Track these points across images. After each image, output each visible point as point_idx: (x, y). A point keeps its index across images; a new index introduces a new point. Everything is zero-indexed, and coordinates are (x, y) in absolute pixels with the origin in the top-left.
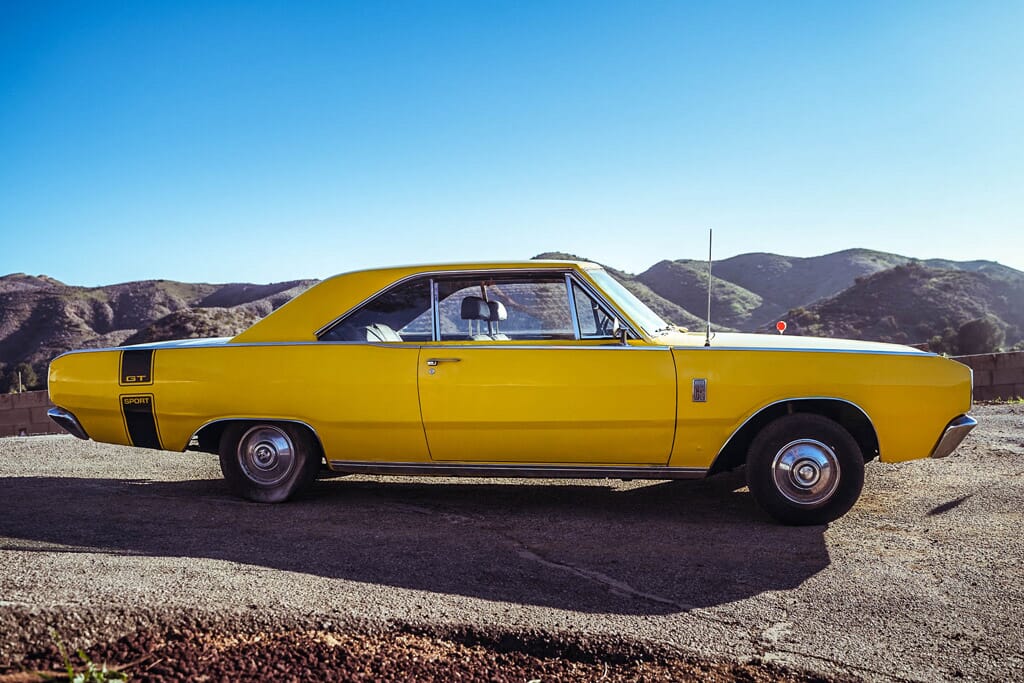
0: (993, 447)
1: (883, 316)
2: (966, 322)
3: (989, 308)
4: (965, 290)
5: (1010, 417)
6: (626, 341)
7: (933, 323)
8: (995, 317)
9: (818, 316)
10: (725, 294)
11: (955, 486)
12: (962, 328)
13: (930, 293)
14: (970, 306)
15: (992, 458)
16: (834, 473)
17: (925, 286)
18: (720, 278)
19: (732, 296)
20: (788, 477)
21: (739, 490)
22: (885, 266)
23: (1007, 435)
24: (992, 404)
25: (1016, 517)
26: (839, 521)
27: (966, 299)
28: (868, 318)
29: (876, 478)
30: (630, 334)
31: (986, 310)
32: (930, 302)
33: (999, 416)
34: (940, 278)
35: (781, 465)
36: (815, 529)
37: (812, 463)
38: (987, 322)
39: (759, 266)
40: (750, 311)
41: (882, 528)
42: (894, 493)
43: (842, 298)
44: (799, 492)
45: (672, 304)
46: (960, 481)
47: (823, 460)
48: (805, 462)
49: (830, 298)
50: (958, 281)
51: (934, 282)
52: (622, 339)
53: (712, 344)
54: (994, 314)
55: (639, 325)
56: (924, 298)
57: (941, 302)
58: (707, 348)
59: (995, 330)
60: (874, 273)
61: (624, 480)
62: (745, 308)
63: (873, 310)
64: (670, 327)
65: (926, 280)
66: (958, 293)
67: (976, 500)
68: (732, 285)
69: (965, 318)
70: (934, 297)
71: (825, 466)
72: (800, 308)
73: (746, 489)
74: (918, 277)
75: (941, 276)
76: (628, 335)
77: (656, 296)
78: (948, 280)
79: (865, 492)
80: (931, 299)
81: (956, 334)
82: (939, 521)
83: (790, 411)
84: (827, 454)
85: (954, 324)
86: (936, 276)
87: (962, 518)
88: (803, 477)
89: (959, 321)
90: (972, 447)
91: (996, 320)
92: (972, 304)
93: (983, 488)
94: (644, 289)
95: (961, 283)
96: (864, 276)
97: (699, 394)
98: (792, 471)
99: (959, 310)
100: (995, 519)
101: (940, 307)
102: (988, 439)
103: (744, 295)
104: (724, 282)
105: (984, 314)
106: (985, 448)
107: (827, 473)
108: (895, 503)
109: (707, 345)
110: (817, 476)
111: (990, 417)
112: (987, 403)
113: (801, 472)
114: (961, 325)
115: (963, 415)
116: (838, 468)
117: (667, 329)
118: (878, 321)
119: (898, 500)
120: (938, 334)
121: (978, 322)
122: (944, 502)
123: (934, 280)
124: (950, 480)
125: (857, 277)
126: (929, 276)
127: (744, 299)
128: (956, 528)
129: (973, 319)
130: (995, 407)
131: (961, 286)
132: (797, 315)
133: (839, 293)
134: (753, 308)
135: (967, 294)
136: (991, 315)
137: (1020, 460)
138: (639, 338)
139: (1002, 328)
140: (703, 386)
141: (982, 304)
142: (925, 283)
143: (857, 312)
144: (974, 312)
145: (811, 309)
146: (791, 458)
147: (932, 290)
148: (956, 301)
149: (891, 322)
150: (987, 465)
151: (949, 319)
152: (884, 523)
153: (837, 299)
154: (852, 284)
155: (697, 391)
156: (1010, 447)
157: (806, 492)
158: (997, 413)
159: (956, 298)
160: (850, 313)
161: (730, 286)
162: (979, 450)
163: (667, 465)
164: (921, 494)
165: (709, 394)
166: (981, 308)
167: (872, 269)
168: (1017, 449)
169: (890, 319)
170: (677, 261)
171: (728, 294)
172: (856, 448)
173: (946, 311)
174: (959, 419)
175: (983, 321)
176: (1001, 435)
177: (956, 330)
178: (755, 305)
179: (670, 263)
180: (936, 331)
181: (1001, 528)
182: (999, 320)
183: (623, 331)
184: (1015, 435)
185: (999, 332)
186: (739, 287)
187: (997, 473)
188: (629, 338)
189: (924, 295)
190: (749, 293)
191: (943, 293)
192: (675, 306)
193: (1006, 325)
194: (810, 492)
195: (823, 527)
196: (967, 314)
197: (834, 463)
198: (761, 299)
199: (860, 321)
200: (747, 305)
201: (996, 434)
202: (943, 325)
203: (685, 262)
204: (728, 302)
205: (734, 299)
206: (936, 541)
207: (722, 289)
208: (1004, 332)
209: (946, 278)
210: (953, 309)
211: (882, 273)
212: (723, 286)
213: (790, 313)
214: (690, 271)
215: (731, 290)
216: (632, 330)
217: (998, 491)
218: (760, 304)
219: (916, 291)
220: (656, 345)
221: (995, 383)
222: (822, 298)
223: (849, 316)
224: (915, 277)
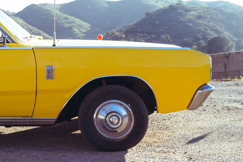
0: (226, 105)
1: (162, 35)
2: (211, 37)
3: (226, 29)
4: (211, 18)
5: (235, 88)
6: (6, 44)
7: (191, 38)
8: (229, 34)
9: (124, 36)
10: (69, 23)
11: (203, 127)
12: (210, 41)
13: (190, 21)
14: (214, 28)
15: (225, 111)
16: (130, 120)
17: (187, 16)
18: (65, 14)
19: (73, 24)
20: (103, 123)
21: (75, 132)
22: (163, 5)
23: (234, 98)
24: (225, 81)
25: (239, 144)
26: (134, 148)
27: (211, 23)
28: (153, 36)
29: (156, 124)
30: (9, 40)
31: (223, 30)
32: (190, 26)
33: (229, 87)
34: (196, 12)
35: (99, 116)
36: (120, 153)
37: (117, 114)
38: (224, 37)
39: (89, 6)
40: (83, 33)
41: (159, 152)
42: (166, 132)
43: (138, 25)
44: (110, 131)
45: (37, 29)
46: (206, 124)
47: (124, 113)
48: (114, 114)
49: (130, 24)
50: (206, 13)
51: (192, 14)
52: (3, 43)
53: (57, 45)
54: (228, 32)
55: (14, 34)
56: (186, 24)
57: (196, 26)
58: (54, 47)
59: (228, 42)
60: (156, 9)
61: (6, 127)
62: (80, 31)
63: (156, 31)
64: (32, 36)
65: (188, 13)
66: (207, 20)
67: (215, 135)
68: (72, 17)
69: (211, 35)
70: (192, 22)
71: (125, 116)
72: (113, 31)
73: (79, 132)
74: (182, 11)
75: (196, 10)
76: (7, 40)
77: (28, 25)
78: (200, 13)
79: (149, 131)
80: (190, 24)
81: (206, 44)
82: (193, 146)
83: (104, 84)
84: (126, 109)
85: (205, 38)
86: (194, 11)
87: (207, 145)
88: (112, 123)
89: (208, 37)
90: (213, 105)
91: (229, 36)
92: (215, 27)
93: (220, 128)
94: (21, 21)
95: (208, 14)
96: (151, 11)
97: (50, 74)
98: (105, 120)
99: (207, 30)
100: (226, 146)
101: (197, 29)
102: (223, 101)
103: (80, 23)
104: (68, 16)
105: (222, 32)
106: (221, 105)
107: (126, 120)
108: (167, 138)
109: (54, 45)
110: (121, 122)
111: (224, 88)
112: (222, 80)
113: (111, 120)
114: (209, 39)
115: (205, 84)
116: (133, 118)
117: (31, 37)
118: (160, 37)
119: (169, 136)
120: (195, 45)
121: (218, 37)
122: (196, 136)
123: (192, 13)
124: (200, 124)
125: (147, 12)
126: (189, 11)
127: (80, 26)
128: (203, 151)
129: (216, 36)
130: (227, 82)
131: (208, 16)
132: (112, 35)
133: (136, 22)
134: (85, 31)
135: (212, 21)
136: (226, 33)
137: (241, 111)
138: (13, 42)
139: (233, 40)
140: (52, 70)
141: (221, 27)
142: (187, 15)
143: (147, 33)
144: (216, 31)
145: (120, 31)
146: (105, 111)
147: (191, 19)
148: (205, 25)
149: (167, 38)
150: (221, 115)
151: (201, 35)
152: (160, 149)
153: (135, 25)
154: (144, 16)
155: (49, 73)
156: (235, 105)
157: (114, 131)
158: (228, 85)
159: (205, 23)
160: (143, 33)
161: (71, 18)
162: (217, 107)
163: (32, 117)
164: (183, 132)
165: (56, 74)
166: (220, 29)
167: (155, 7)
168: (239, 106)
169: (167, 36)
170: (40, 4)
171: (70, 23)
172: (143, 105)
173: (200, 31)
174: (204, 86)
175: (222, 37)
176: (230, 98)
177: (206, 42)
178: (87, 29)
179: (36, 5)
180: (194, 43)
181: (230, 150)
182: (231, 36)
183: (4, 38)
184: (239, 98)
185: (231, 43)
186: (77, 19)
187: (228, 119)
188: (8, 42)
189: (186, 22)
190: (82, 22)
191: (198, 20)
192: (39, 31)
193: (235, 39)
194: (116, 132)
195: (124, 152)
196: (212, 33)
197: (130, 114)
198: (90, 26)
199: (149, 38)
200: (82, 29)
201: (227, 98)
202: (197, 39)
203: (45, 5)
204: (70, 28)
205: (74, 26)
206: (191, 159)
207: (67, 20)
208: (234, 43)
209: (199, 11)
210: (203, 30)
211: (162, 9)
212: (67, 18)
213: (107, 33)
214: (47, 10)
215: (72, 20)
216: (9, 37)
217: (228, 130)
218: (89, 29)
219: (181, 19)
220: (23, 46)
221: (227, 70)
222: (126, 24)
223: (142, 35)
224: (181, 11)
